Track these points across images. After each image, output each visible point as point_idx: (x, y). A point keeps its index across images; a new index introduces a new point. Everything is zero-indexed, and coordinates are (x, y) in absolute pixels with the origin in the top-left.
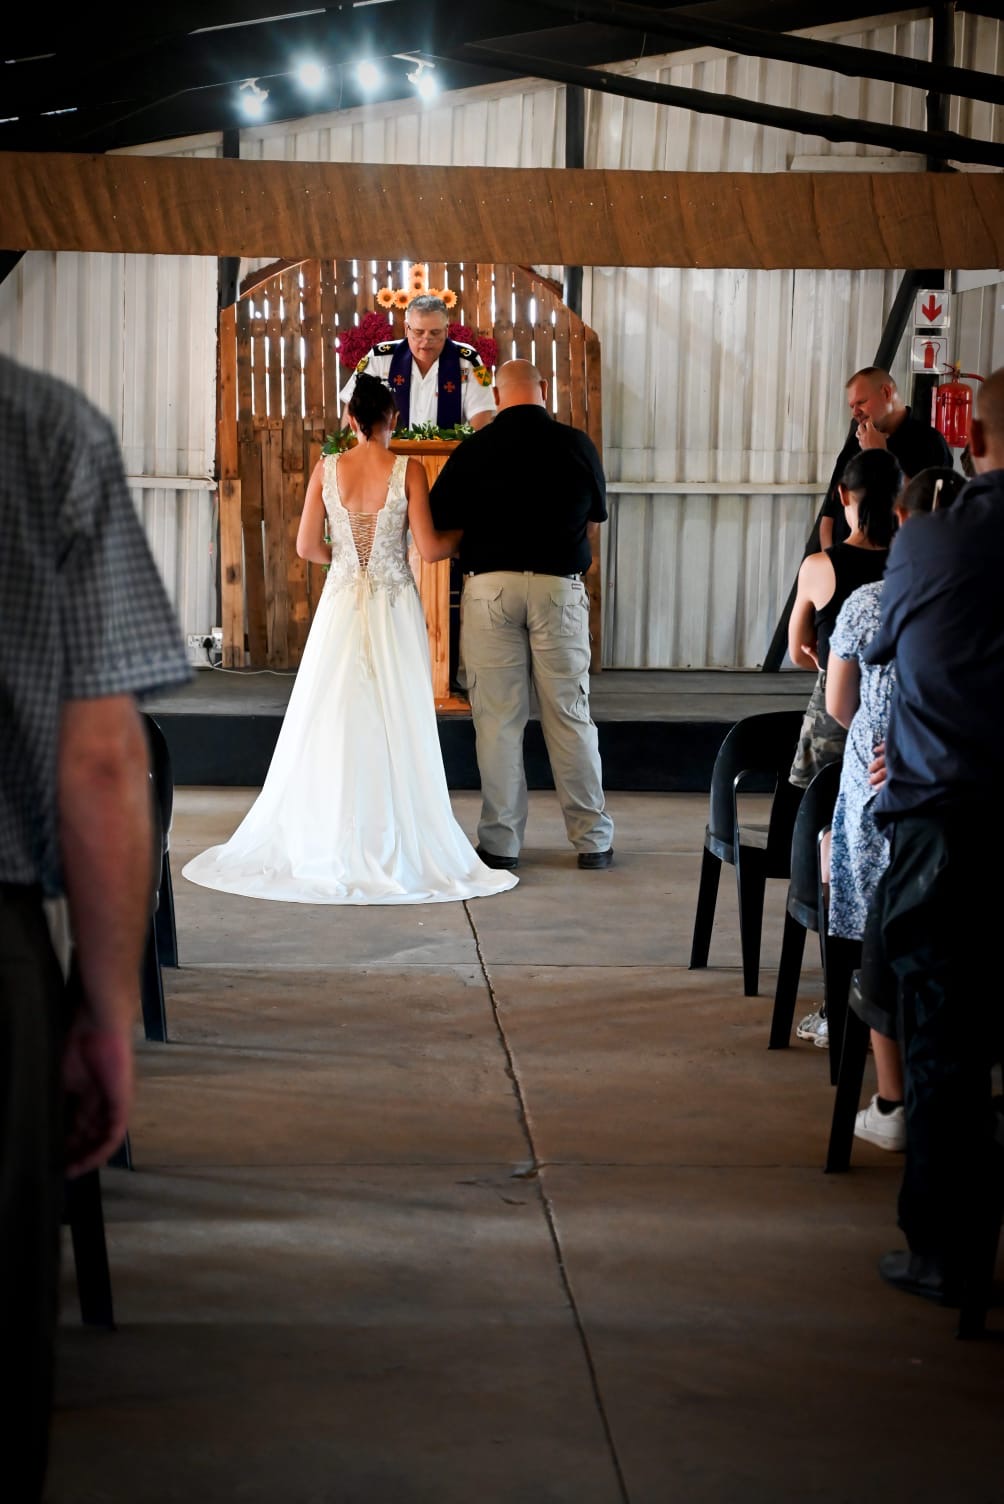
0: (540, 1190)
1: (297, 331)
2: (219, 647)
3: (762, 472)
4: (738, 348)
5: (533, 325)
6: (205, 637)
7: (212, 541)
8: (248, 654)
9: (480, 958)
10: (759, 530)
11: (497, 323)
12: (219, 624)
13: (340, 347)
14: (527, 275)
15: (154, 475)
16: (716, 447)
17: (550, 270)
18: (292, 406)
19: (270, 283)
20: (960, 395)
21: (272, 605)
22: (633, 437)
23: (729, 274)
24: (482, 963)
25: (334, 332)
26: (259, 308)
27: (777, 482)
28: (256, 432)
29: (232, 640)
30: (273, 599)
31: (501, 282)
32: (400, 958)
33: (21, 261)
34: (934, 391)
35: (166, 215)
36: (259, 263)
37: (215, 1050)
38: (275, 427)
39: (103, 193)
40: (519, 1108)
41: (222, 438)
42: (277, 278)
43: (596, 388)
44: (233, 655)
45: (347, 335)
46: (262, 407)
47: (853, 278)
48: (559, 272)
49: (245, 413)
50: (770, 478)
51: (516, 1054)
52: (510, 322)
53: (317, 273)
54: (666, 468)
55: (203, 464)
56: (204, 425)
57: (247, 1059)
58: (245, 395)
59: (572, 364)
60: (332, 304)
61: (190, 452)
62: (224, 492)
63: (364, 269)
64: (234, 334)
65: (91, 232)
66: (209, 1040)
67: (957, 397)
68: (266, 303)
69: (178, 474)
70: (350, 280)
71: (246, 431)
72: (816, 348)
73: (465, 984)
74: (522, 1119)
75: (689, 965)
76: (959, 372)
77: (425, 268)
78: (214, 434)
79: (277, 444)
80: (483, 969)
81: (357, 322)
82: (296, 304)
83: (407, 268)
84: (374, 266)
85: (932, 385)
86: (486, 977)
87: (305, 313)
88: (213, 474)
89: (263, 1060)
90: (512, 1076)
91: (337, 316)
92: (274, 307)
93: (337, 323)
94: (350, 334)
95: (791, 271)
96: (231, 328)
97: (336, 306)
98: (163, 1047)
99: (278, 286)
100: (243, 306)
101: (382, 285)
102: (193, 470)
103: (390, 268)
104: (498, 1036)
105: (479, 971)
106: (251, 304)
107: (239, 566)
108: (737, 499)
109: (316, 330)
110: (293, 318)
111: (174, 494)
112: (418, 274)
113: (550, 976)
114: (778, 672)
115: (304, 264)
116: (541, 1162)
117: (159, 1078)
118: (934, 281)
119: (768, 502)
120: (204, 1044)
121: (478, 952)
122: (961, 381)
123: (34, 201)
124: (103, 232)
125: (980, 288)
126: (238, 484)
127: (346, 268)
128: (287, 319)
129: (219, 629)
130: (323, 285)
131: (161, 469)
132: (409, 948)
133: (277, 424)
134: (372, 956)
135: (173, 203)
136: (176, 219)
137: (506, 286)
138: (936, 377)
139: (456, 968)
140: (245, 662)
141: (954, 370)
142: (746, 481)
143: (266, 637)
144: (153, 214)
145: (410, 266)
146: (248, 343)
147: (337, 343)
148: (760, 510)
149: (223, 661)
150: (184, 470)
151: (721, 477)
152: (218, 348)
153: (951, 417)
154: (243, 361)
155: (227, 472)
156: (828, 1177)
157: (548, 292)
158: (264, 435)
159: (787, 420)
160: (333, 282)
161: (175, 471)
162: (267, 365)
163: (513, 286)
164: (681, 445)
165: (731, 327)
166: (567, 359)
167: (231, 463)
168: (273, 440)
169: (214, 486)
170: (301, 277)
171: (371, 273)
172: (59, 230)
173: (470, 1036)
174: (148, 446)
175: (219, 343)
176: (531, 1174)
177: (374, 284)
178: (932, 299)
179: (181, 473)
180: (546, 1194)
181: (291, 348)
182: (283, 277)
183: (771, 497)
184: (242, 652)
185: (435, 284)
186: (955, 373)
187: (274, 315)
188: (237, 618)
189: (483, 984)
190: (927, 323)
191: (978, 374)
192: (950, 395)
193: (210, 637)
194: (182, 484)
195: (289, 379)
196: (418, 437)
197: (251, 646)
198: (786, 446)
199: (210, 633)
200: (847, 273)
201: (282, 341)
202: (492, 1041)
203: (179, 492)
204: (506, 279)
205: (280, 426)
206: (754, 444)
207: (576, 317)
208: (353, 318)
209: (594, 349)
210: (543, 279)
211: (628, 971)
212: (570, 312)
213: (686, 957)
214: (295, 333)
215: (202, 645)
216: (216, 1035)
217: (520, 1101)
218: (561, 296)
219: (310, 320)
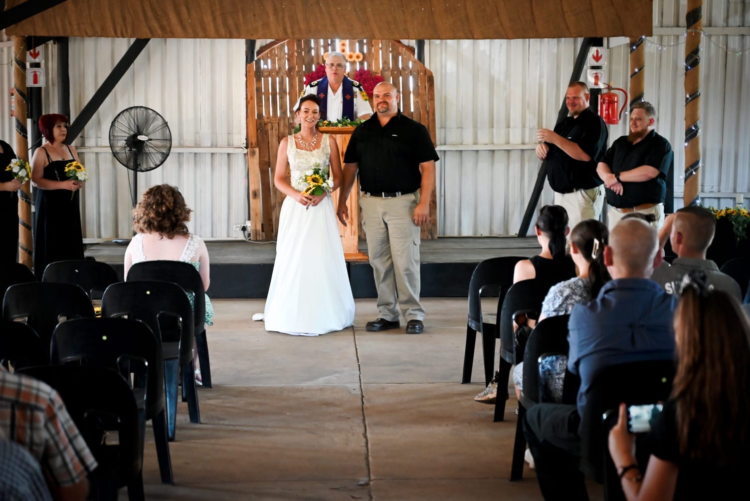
0: (370, 492)
1: (285, 74)
2: (249, 230)
3: (515, 139)
4: (502, 78)
5: (401, 69)
6: (243, 225)
7: (245, 178)
8: (264, 233)
9: (360, 380)
10: (515, 167)
11: (383, 68)
12: (249, 219)
13: (306, 81)
14: (397, 44)
15: (216, 146)
16: (493, 127)
17: (409, 42)
18: (283, 111)
19: (271, 51)
20: (612, 99)
21: (275, 209)
22: (452, 123)
23: (497, 42)
24: (361, 383)
25: (303, 74)
26: (266, 63)
27: (523, 144)
28: (266, 124)
29: (256, 226)
30: (275, 206)
31: (384, 48)
32: (321, 382)
33: (149, 43)
34: (599, 97)
35: (214, 19)
36: (266, 42)
37: (224, 427)
38: (275, 122)
39: (184, 9)
40: (366, 452)
41: (249, 127)
42: (274, 49)
43: (432, 99)
44: (256, 234)
45: (309, 75)
46: (268, 111)
47: (558, 42)
48: (413, 43)
49: (260, 115)
50: (520, 141)
51: (369, 426)
52: (389, 68)
53: (294, 46)
54: (468, 138)
55: (240, 140)
56: (240, 120)
57: (237, 431)
58: (259, 106)
59: (420, 87)
60: (302, 60)
61: (234, 135)
62: (250, 154)
63: (317, 43)
64: (254, 76)
65: (178, 29)
66: (222, 422)
67: (610, 100)
68: (269, 61)
69: (228, 145)
70: (310, 49)
71: (261, 124)
72: (541, 77)
73: (350, 393)
74: (367, 458)
75: (462, 382)
76: (611, 87)
77: (347, 42)
78: (245, 125)
79: (276, 130)
80: (361, 385)
81: (314, 69)
82: (284, 61)
83: (338, 42)
84: (322, 42)
85: (598, 94)
86: (361, 389)
87: (289, 65)
88: (245, 145)
89: (246, 431)
90: (366, 437)
91: (304, 66)
92: (273, 62)
93: (304, 70)
94: (310, 75)
95: (528, 39)
96: (252, 74)
97: (304, 61)
98: (198, 426)
99: (275, 52)
100: (258, 63)
101: (326, 51)
102: (236, 144)
103: (329, 42)
104: (362, 418)
105: (359, 387)
106: (262, 62)
107: (258, 190)
108: (503, 152)
109: (294, 73)
110: (282, 68)
111: (226, 155)
112: (343, 45)
113: (393, 388)
114: (525, 237)
115: (287, 42)
116: (372, 478)
117: (194, 441)
118: (598, 42)
119: (519, 153)
120: (218, 424)
121: (360, 377)
122: (613, 91)
123: (150, 14)
124: (184, 28)
125: (621, 46)
126: (257, 150)
127: (308, 43)
128: (280, 68)
129: (249, 222)
130: (297, 51)
131: (220, 143)
132: (327, 376)
133: (276, 120)
134: (307, 380)
135: (218, 13)
136: (219, 21)
137: (387, 50)
138: (600, 90)
139: (348, 385)
140: (263, 237)
141: (609, 86)
142: (508, 143)
143: (272, 225)
144: (208, 19)
145: (340, 41)
146: (260, 80)
147: (305, 79)
148: (515, 156)
149: (251, 237)
150: (231, 144)
151: (495, 142)
152: (246, 83)
153: (607, 109)
154: (259, 90)
155: (252, 144)
156: (512, 483)
157: (408, 53)
158: (269, 126)
159: (527, 112)
160: (302, 50)
161: (226, 144)
162: (270, 91)
163: (390, 49)
164: (475, 126)
165: (498, 68)
166: (418, 85)
167: (253, 140)
168: (274, 128)
169: (245, 151)
170: (286, 48)
171: (320, 44)
172: (162, 28)
173: (349, 418)
174: (213, 132)
175: (246, 81)
176: (367, 484)
177: (322, 50)
178: (597, 51)
179: (229, 145)
180: (372, 494)
181: (282, 83)
182: (277, 48)
183: (520, 151)
184: (261, 233)
185: (352, 49)
186: (609, 88)
187: (273, 66)
188: (258, 216)
189: (359, 393)
190: (595, 64)
191: (621, 88)
192: (607, 99)
193: (245, 225)
194: (230, 151)
195: (281, 98)
196: (340, 125)
197: (265, 230)
198: (527, 125)
199: (245, 224)
200: (556, 40)
201: (278, 79)
202: (359, 420)
203: (229, 154)
204: (387, 46)
205: (277, 121)
206: (511, 125)
207: (422, 64)
208: (312, 67)
209: (431, 80)
210: (405, 46)
211: (431, 385)
212: (419, 62)
213: (460, 378)
214: (284, 75)
215: (241, 229)
216: (224, 419)
217: (368, 448)
218: (414, 54)
219: (291, 69)
